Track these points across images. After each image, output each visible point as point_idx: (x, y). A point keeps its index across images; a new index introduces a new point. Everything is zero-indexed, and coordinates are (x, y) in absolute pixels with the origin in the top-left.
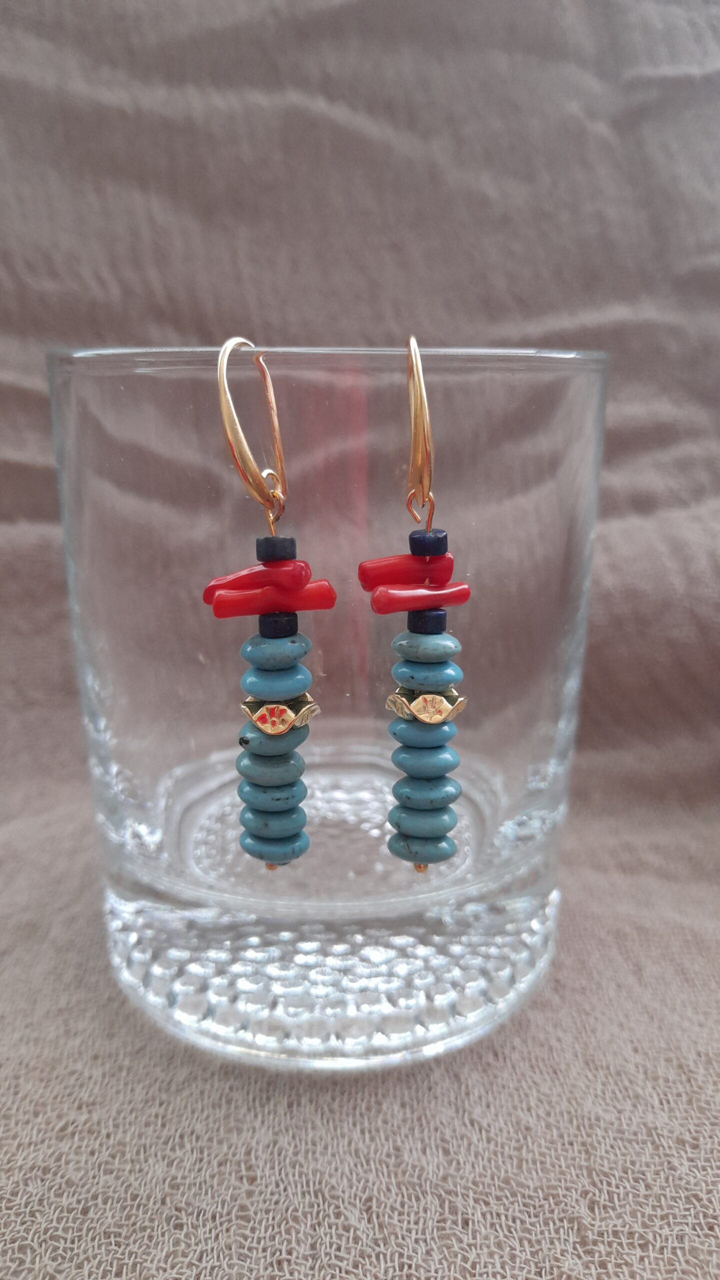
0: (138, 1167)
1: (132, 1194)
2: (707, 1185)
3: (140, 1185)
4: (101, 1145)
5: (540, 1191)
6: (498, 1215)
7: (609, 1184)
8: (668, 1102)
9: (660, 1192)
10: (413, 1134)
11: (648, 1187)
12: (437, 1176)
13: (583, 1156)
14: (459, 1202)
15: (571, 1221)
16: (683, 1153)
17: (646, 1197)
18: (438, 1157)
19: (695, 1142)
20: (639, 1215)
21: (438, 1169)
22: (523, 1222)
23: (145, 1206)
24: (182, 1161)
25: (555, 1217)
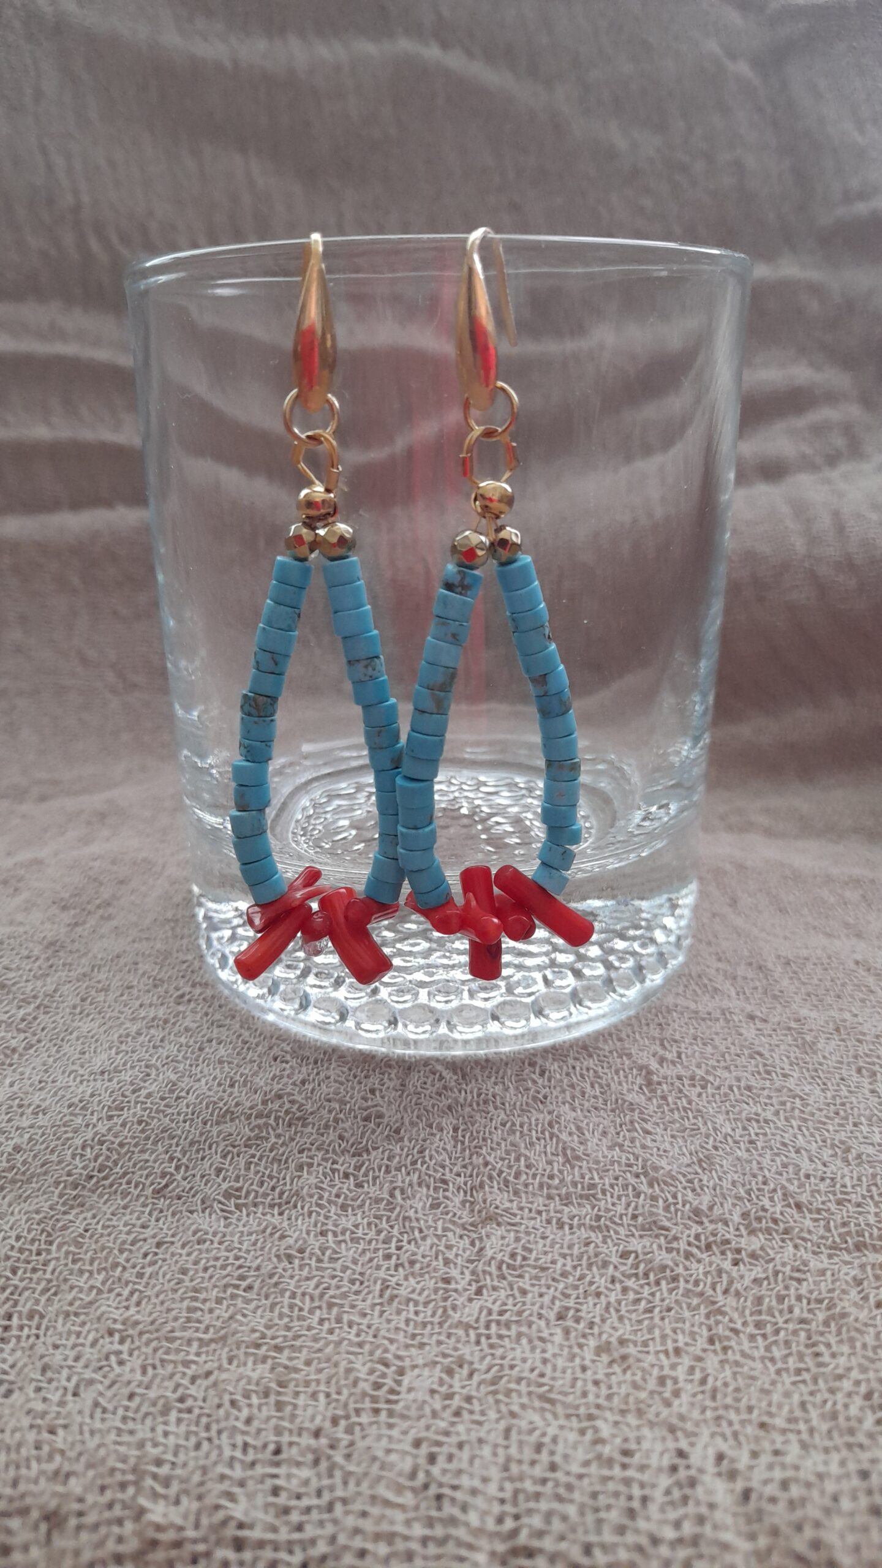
22: (595, 1072)
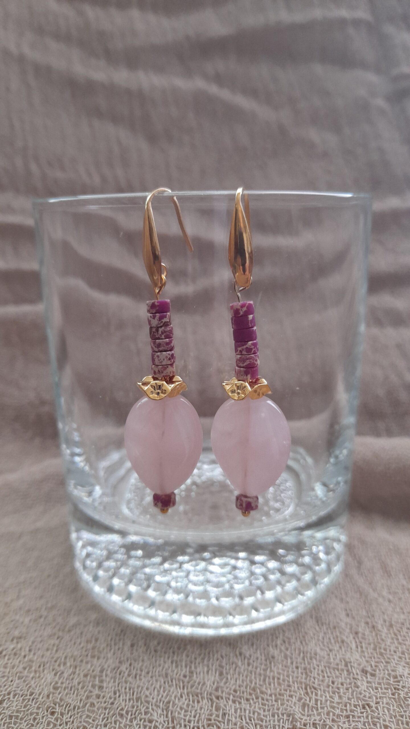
0: (38, 675)
1: (30, 692)
2: (377, 698)
3: (36, 686)
4: (20, 662)
5: (273, 696)
6: (245, 710)
7: (316, 695)
8: (362, 647)
9: (347, 701)
10: (203, 662)
11: (340, 697)
12: (212, 688)
13: (304, 676)
14: (222, 703)
15: (289, 715)
16: (364, 678)
17: (338, 703)
18: (215, 677)
19: (373, 672)
20: (331, 714)
21: (214, 684)
22: (259, 714)
23: (37, 699)
24: (63, 673)
25: (280, 713)
